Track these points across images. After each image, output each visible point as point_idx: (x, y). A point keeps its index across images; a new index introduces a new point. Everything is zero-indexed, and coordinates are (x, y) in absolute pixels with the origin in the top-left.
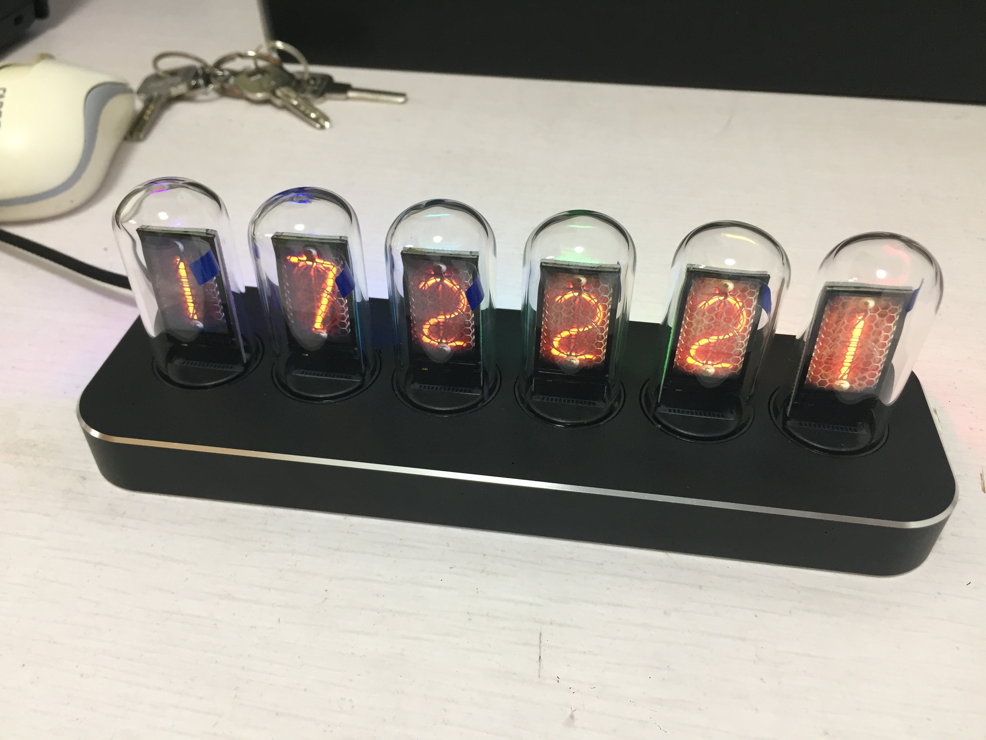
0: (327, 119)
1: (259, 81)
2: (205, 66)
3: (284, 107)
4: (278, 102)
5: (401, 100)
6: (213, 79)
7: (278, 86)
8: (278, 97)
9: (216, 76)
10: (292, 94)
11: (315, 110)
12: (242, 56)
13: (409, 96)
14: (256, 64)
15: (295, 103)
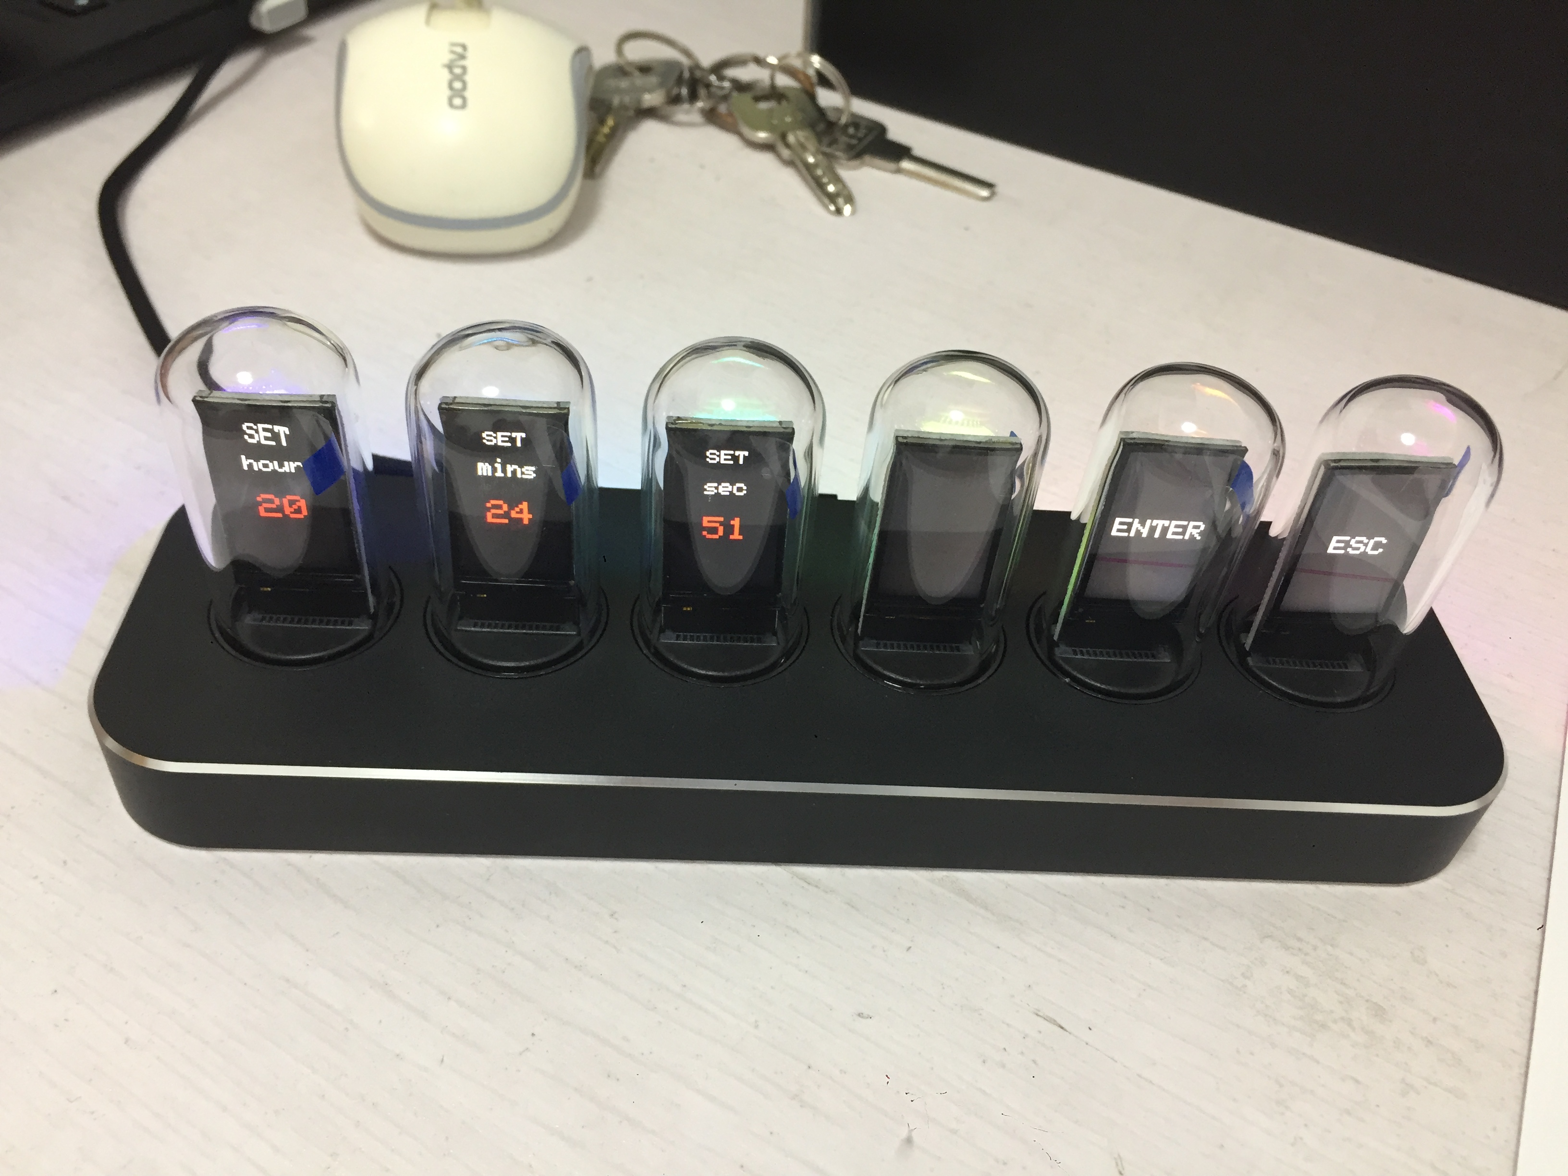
0: (850, 199)
1: (771, 111)
2: (696, 66)
3: (789, 163)
4: (786, 153)
5: (985, 193)
6: (702, 92)
7: (794, 127)
8: (788, 146)
9: (708, 86)
10: (811, 145)
11: (837, 180)
12: (759, 61)
13: (999, 189)
14: (772, 78)
15: (811, 160)
